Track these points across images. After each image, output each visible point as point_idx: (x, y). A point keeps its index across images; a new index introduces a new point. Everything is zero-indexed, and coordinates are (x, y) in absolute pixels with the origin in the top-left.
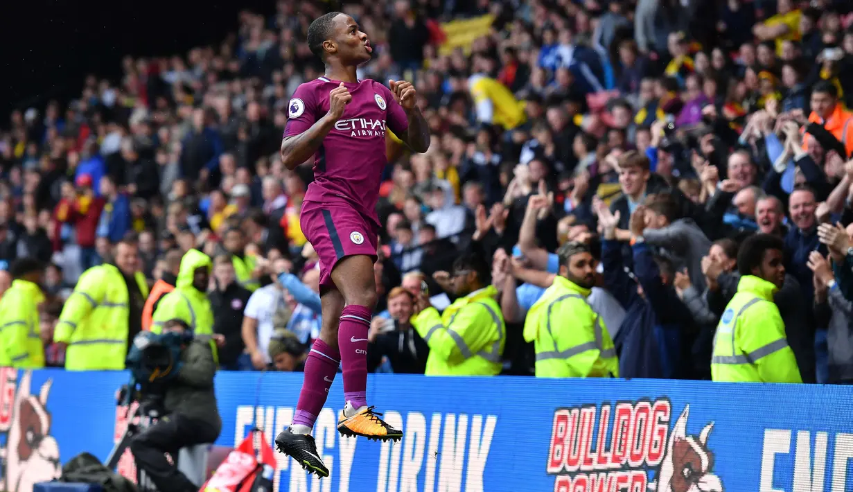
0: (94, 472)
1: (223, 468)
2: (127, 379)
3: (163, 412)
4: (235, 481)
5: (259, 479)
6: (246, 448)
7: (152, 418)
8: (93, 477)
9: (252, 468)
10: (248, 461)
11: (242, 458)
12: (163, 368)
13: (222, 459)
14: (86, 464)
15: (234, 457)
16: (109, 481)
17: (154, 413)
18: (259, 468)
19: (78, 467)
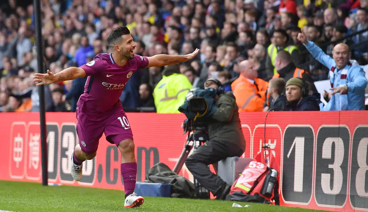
0: (166, 175)
1: (246, 172)
2: (184, 118)
3: (207, 138)
4: (254, 179)
5: (268, 177)
6: (259, 159)
7: (200, 141)
8: (166, 178)
9: (264, 171)
10: (261, 167)
11: (257, 165)
12: (202, 112)
13: (245, 165)
14: (161, 170)
15: (253, 164)
16: (175, 180)
17: (201, 139)
18: (268, 170)
19: (157, 172)
